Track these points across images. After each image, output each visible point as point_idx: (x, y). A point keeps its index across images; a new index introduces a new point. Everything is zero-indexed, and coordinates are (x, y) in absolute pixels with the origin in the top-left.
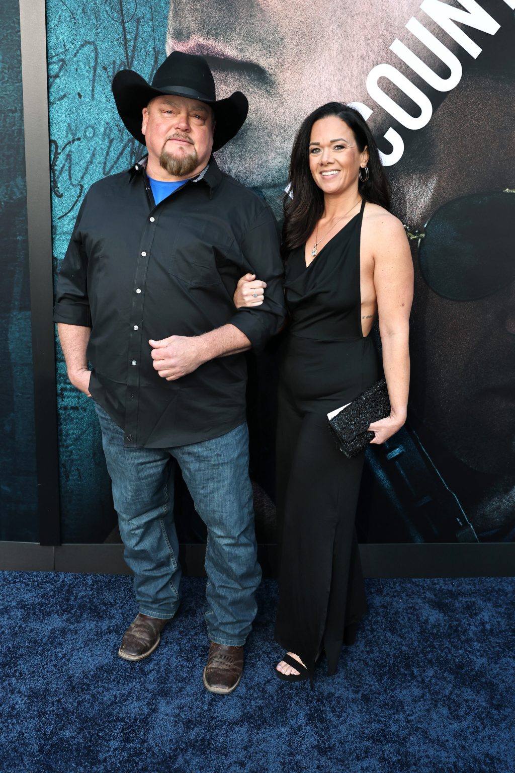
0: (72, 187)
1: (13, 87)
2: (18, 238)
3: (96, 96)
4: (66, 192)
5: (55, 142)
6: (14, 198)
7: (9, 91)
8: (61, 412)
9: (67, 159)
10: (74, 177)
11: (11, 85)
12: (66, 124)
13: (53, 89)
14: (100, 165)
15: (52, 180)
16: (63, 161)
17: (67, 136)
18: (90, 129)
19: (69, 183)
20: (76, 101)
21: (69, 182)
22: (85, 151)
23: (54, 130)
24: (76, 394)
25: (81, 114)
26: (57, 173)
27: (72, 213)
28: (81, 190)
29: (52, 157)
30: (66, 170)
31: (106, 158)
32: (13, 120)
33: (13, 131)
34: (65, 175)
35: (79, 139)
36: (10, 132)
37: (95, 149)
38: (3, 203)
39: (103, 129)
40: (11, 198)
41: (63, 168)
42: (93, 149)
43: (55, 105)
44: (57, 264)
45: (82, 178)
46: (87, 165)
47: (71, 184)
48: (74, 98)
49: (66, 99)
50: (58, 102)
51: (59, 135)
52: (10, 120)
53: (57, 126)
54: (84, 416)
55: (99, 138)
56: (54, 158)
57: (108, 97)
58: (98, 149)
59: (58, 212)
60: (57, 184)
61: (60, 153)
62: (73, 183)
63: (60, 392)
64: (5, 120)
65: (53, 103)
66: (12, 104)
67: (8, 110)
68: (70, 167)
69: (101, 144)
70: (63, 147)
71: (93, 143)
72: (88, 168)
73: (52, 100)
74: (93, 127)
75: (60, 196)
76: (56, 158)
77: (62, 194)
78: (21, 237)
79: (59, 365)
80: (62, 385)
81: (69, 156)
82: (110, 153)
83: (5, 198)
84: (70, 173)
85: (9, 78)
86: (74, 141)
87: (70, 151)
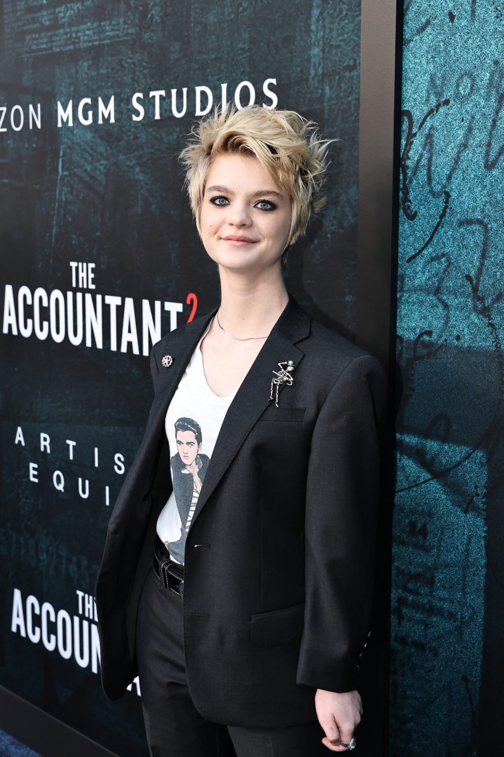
0: (431, 198)
1: (353, 25)
2: (347, 298)
3: (479, 11)
4: (422, 207)
5: (408, 114)
6: (345, 224)
7: (348, 33)
8: (395, 645)
9: (426, 144)
10: (435, 176)
11: (350, 22)
12: (427, 77)
13: (410, 15)
14: (479, 149)
15: (401, 186)
16: (420, 148)
17: (427, 100)
18: (465, 78)
19: (428, 191)
20: (446, 28)
21: (427, 188)
22: (456, 124)
23: (408, 90)
24: (421, 616)
25: (452, 52)
26: (409, 173)
27: (430, 250)
28: (447, 202)
29: (403, 142)
30: (424, 165)
31: (491, 134)
32: (349, 84)
33: (350, 103)
34: (422, 175)
35: (447, 102)
36: (345, 107)
37: (473, 118)
38: (329, 235)
39: (488, 75)
40: (340, 226)
41: (419, 161)
42: (469, 118)
43: (411, 45)
44: (402, 348)
45: (449, 178)
46: (459, 152)
47: (431, 192)
48: (441, 25)
49: (429, 30)
50: (417, 37)
51: (415, 99)
52: (346, 85)
53: (413, 82)
54: (434, 666)
55: (480, 95)
56: (406, 145)
57: (499, 8)
58: (478, 117)
59: (406, 248)
60: (409, 194)
61: (415, 135)
62: (434, 190)
63: (396, 604)
64: (339, 85)
65: (409, 41)
66: (351, 55)
67: (344, 67)
68: (430, 159)
69: (484, 107)
70: (421, 121)
71: (469, 107)
72: (459, 157)
73: (407, 36)
74: (470, 75)
75: (412, 217)
76: (409, 144)
77: (416, 213)
78: (351, 297)
79: (395, 550)
80: (400, 591)
81: (429, 136)
82: (498, 123)
83: (333, 225)
84: (429, 170)
85: (348, 10)
86: (438, 107)
87: (432, 128)
